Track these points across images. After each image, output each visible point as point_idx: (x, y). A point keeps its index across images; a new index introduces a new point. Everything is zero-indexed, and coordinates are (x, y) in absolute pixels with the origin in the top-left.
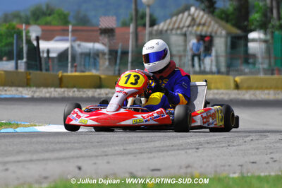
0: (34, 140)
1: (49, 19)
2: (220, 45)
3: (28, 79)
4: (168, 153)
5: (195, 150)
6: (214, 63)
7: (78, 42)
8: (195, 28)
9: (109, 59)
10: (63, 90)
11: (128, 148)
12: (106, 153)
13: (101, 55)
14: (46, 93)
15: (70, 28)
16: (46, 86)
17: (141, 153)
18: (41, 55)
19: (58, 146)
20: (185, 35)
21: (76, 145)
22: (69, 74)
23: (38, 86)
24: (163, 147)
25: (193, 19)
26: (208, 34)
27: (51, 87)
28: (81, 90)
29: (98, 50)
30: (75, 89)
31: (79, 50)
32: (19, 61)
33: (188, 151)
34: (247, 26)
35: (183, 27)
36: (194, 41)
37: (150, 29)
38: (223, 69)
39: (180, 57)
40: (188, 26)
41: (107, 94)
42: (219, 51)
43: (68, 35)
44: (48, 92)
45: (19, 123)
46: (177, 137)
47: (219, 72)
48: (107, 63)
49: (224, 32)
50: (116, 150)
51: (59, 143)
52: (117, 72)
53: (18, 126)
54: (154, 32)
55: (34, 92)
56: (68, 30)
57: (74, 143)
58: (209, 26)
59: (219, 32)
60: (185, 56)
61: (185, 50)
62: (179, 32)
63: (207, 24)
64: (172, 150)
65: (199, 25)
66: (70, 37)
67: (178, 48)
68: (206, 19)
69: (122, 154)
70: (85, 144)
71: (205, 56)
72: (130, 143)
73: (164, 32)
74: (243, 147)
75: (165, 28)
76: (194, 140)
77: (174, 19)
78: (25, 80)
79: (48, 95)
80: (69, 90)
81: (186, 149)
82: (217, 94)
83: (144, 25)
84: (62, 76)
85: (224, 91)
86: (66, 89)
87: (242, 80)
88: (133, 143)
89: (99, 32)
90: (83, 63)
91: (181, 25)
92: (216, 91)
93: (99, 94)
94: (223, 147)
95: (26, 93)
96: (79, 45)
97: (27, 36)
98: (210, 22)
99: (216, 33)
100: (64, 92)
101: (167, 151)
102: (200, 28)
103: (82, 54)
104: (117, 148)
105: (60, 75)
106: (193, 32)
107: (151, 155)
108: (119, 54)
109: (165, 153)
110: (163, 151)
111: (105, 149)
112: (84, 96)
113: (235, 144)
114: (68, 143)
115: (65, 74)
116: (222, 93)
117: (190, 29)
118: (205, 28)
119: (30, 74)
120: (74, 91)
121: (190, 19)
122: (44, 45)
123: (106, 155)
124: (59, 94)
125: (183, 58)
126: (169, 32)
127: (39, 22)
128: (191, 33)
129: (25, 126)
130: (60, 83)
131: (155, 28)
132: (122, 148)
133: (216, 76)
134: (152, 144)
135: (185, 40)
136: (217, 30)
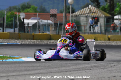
0: (21, 65)
1: (28, 10)
2: (102, 21)
3: (19, 36)
4: (78, 72)
5: (89, 70)
6: (99, 29)
7: (41, 20)
8: (91, 14)
9: (54, 27)
10: (34, 41)
11: (61, 69)
12: (51, 72)
13: (50, 26)
14: (27, 42)
15: (37, 14)
16: (27, 39)
17: (66, 72)
18: (25, 25)
19: (31, 68)
20: (87, 17)
21: (39, 67)
22: (37, 34)
23: (24, 39)
24: (76, 69)
25: (90, 10)
26: (97, 17)
27: (29, 39)
28: (42, 41)
29: (49, 23)
30: (39, 40)
31: (41, 23)
32: (16, 29)
33: (86, 71)
34: (113, 13)
35: (86, 14)
36: (90, 20)
37: (72, 14)
38: (103, 32)
39: (85, 26)
40: (88, 13)
41: (53, 43)
42: (101, 24)
43: (36, 17)
44: (28, 42)
45: (15, 56)
46: (82, 64)
47: (101, 33)
48: (53, 29)
49: (103, 16)
50: (56, 70)
51: (31, 66)
52: (57, 33)
53: (14, 58)
54: (73, 16)
55: (22, 42)
56: (36, 15)
57: (38, 66)
58: (97, 13)
59: (101, 16)
60: (87, 26)
61: (87, 23)
62: (84, 15)
63: (96, 12)
64: (80, 70)
65: (93, 13)
66: (37, 18)
67: (84, 23)
68: (96, 10)
69: (58, 72)
70: (43, 67)
71: (95, 26)
72: (61, 67)
73: (78, 16)
74: (110, 69)
75: (78, 14)
76: (89, 65)
77: (82, 10)
78: (18, 36)
79: (28, 43)
80: (37, 41)
81: (86, 70)
83: (69, 13)
84: (34, 35)
86: (36, 40)
87: (111, 37)
88: (63, 67)
89: (50, 16)
90: (43, 29)
91: (85, 13)
93: (50, 43)
94: (102, 69)
95: (19, 42)
96: (41, 21)
97: (19, 17)
98: (97, 12)
99: (100, 16)
100: (35, 41)
101: (78, 71)
102: (93, 14)
103: (42, 25)
104: (56, 69)
105: (33, 35)
106: (90, 16)
107: (71, 73)
108: (58, 25)
109: (77, 72)
110: (75, 71)
111: (51, 70)
112: (43, 43)
113: (107, 67)
114: (35, 67)
115: (35, 34)
117: (89, 14)
118: (95, 14)
119: (20, 34)
120: (39, 41)
121: (89, 10)
122: (26, 21)
123: (51, 73)
124: (32, 43)
125: (86, 27)
126: (80, 16)
127: (24, 11)
128: (89, 16)
129: (17, 58)
130: (33, 38)
131: (74, 14)
132: (58, 69)
133: (100, 35)
134: (71, 67)
135: (87, 19)
136: (101, 15)
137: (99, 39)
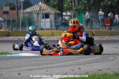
2: (52, 17)
9: (7, 24)
20: (38, 14)
26: (47, 13)
37: (23, 11)
38: (54, 27)
40: (39, 11)
42: (52, 20)
48: (6, 26)
49: (53, 12)
54: (25, 13)
58: (47, 10)
61: (38, 20)
62: (35, 12)
65: (43, 10)
68: (46, 7)
73: (29, 13)
75: (29, 11)
77: (33, 7)
89: (2, 13)
91: (36, 10)
98: (48, 8)
99: (50, 13)
108: (11, 20)
118: (45, 11)
125: (37, 23)
128: (40, 13)
131: (25, 11)
135: (38, 16)
136: (51, 11)
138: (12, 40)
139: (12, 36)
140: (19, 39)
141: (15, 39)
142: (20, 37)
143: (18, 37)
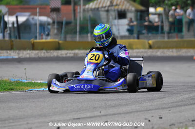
14: (26, 54)
16: (25, 49)
20: (107, 11)
26: (123, 10)
28: (49, 51)
30: (44, 51)
37: (84, 7)
41: (66, 54)
44: (28, 54)
48: (56, 31)
54: (86, 10)
55: (19, 54)
62: (103, 9)
78: (10, 45)
79: (28, 56)
82: (139, 52)
84: (33, 42)
85: (143, 50)
87: (153, 43)
89: (50, 10)
92: (137, 51)
93: (61, 54)
95: (14, 54)
99: (128, 10)
100: (38, 53)
112: (52, 56)
115: (35, 41)
116: (142, 52)
120: (44, 53)
124: (35, 55)
130: (33, 47)
133: (136, 40)
135: (107, 15)
136: (129, 7)
137: (134, 47)
138: (64, 56)
139: (64, 49)
140: (74, 54)
141: (68, 55)
142: (77, 51)
143: (73, 52)
